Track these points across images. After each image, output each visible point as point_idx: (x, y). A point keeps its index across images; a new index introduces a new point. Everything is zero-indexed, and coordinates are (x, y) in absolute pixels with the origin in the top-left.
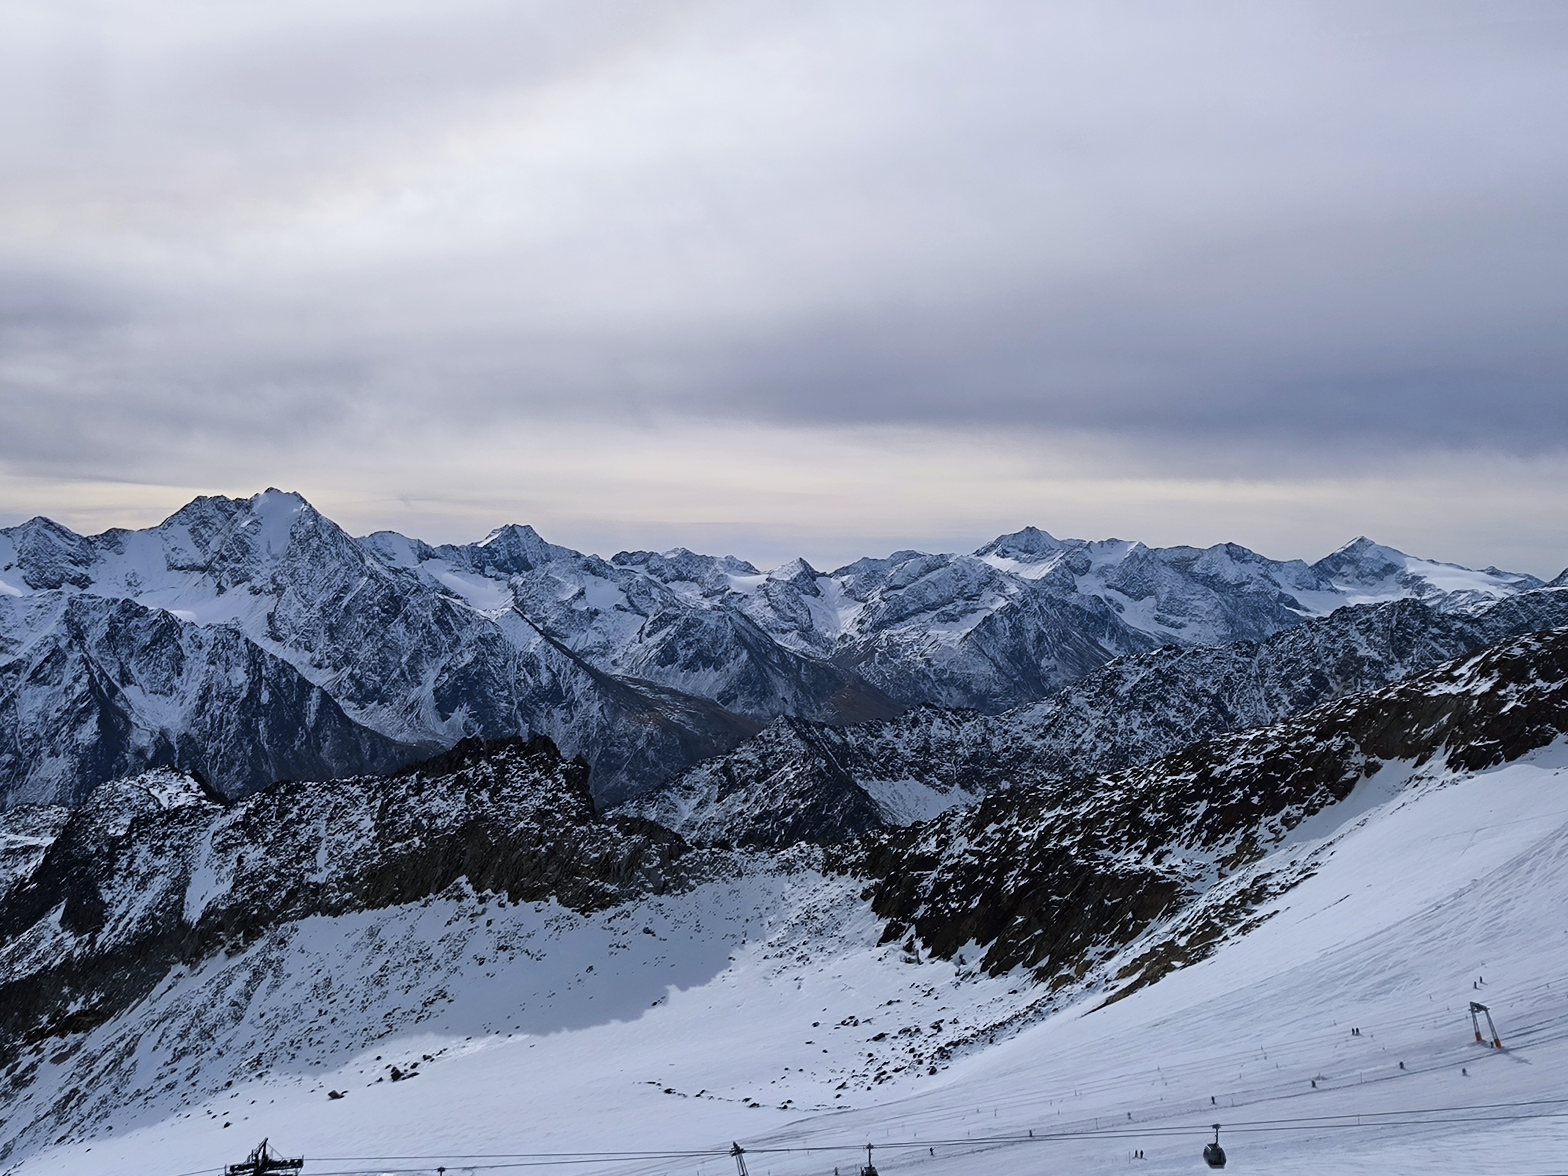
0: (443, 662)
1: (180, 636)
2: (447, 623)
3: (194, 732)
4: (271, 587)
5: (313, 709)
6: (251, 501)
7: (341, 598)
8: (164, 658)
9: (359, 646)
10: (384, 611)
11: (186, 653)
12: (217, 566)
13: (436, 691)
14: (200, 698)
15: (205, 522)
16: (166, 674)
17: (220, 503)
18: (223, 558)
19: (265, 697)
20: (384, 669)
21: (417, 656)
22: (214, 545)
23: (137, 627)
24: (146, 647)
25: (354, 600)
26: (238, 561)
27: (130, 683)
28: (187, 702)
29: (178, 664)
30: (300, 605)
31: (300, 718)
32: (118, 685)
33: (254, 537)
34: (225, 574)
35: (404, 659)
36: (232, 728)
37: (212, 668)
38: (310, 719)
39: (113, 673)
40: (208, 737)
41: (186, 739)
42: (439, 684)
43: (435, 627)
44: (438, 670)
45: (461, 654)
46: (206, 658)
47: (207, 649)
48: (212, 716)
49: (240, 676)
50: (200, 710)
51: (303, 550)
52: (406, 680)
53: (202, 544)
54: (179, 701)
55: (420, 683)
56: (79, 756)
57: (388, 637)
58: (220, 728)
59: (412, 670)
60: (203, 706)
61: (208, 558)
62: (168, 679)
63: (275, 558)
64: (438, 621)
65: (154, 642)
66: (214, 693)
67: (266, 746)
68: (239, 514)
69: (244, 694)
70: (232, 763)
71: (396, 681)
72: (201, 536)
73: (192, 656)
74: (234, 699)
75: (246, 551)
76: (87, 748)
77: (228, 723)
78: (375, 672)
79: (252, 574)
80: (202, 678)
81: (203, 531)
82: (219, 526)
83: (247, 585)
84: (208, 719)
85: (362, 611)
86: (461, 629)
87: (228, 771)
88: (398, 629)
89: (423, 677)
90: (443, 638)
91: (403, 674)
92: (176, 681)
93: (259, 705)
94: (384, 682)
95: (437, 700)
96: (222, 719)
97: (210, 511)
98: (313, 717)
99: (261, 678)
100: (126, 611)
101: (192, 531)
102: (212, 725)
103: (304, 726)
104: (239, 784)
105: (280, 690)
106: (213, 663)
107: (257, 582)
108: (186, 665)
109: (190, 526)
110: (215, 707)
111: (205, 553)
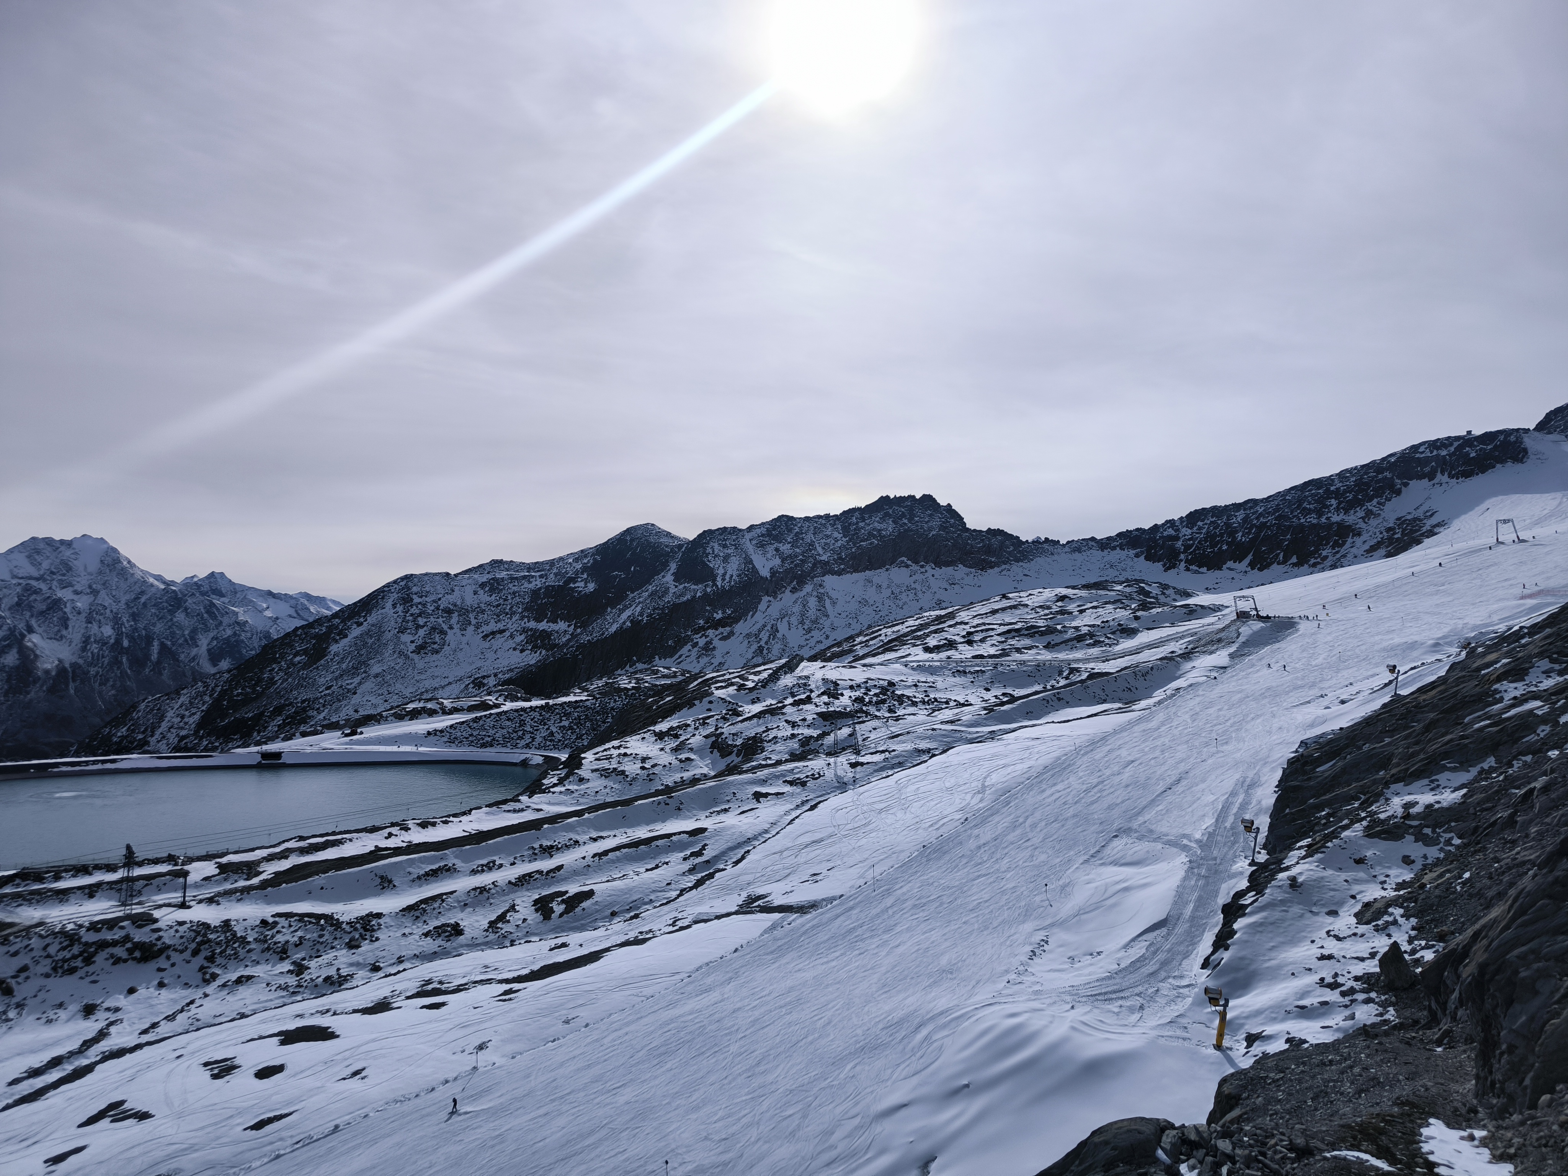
0: (211, 635)
1: (66, 607)
2: (214, 613)
3: (81, 661)
4: (88, 591)
5: (156, 651)
6: (71, 541)
7: (139, 598)
8: (55, 619)
9: (154, 625)
10: (171, 605)
11: (70, 616)
12: (49, 578)
13: (209, 650)
14: (84, 642)
15: (38, 552)
16: (57, 628)
17: (49, 541)
18: (53, 573)
19: (126, 643)
20: (173, 638)
21: (194, 631)
22: (45, 565)
23: (36, 600)
24: (43, 612)
25: (150, 599)
26: (64, 575)
27: (34, 632)
28: (73, 644)
29: (64, 622)
30: (111, 601)
31: (147, 657)
32: (25, 632)
33: (75, 562)
34: (55, 583)
35: (187, 632)
36: (106, 660)
37: (90, 625)
38: (154, 656)
39: (21, 626)
40: (90, 664)
41: (74, 665)
42: (210, 647)
43: (205, 615)
44: (209, 639)
45: (224, 630)
46: (84, 620)
47: (84, 615)
48: (92, 653)
49: (108, 631)
50: (84, 649)
51: (110, 571)
52: (188, 644)
53: (36, 565)
54: (68, 644)
55: (197, 646)
56: (6, 672)
57: (175, 620)
58: (98, 660)
59: (193, 638)
60: (86, 647)
61: (41, 572)
62: (59, 631)
63: (90, 574)
64: (207, 612)
65: (49, 609)
66: (92, 640)
67: (129, 671)
68: (62, 548)
69: (112, 641)
70: (107, 680)
71: (181, 644)
72: (36, 560)
73: (74, 618)
74: (106, 643)
75: (69, 569)
76: (12, 668)
77: (103, 657)
78: (167, 639)
79: (74, 583)
80: (83, 631)
81: (37, 557)
82: (48, 554)
83: (71, 589)
84: (89, 654)
85: (154, 605)
86: (223, 617)
87: (105, 685)
88: (180, 616)
89: (199, 643)
90: (211, 621)
91: (186, 640)
92: (64, 632)
93: (122, 648)
94: (173, 645)
95: (209, 655)
96: (98, 655)
97: (42, 546)
98: (156, 656)
99: (122, 633)
100: (28, 590)
101: (29, 557)
102: (93, 658)
103: (150, 661)
104: (113, 692)
105: (135, 640)
106: (91, 623)
107: (78, 588)
108: (71, 624)
109: (26, 554)
110: (94, 648)
111: (39, 570)
